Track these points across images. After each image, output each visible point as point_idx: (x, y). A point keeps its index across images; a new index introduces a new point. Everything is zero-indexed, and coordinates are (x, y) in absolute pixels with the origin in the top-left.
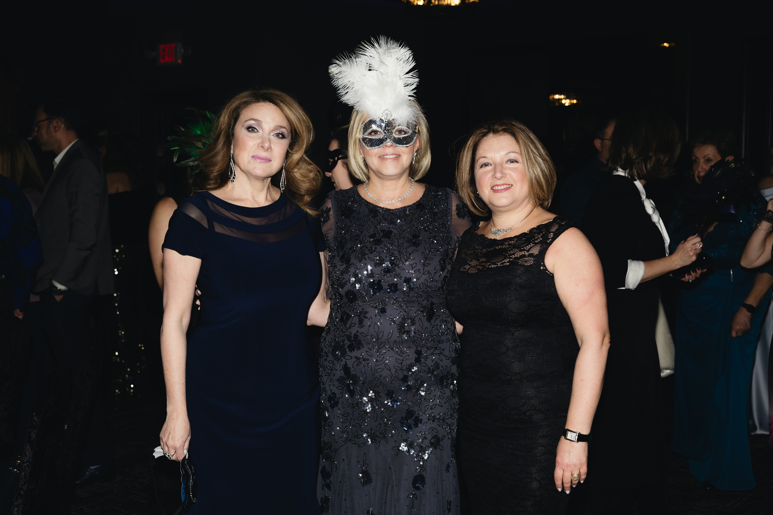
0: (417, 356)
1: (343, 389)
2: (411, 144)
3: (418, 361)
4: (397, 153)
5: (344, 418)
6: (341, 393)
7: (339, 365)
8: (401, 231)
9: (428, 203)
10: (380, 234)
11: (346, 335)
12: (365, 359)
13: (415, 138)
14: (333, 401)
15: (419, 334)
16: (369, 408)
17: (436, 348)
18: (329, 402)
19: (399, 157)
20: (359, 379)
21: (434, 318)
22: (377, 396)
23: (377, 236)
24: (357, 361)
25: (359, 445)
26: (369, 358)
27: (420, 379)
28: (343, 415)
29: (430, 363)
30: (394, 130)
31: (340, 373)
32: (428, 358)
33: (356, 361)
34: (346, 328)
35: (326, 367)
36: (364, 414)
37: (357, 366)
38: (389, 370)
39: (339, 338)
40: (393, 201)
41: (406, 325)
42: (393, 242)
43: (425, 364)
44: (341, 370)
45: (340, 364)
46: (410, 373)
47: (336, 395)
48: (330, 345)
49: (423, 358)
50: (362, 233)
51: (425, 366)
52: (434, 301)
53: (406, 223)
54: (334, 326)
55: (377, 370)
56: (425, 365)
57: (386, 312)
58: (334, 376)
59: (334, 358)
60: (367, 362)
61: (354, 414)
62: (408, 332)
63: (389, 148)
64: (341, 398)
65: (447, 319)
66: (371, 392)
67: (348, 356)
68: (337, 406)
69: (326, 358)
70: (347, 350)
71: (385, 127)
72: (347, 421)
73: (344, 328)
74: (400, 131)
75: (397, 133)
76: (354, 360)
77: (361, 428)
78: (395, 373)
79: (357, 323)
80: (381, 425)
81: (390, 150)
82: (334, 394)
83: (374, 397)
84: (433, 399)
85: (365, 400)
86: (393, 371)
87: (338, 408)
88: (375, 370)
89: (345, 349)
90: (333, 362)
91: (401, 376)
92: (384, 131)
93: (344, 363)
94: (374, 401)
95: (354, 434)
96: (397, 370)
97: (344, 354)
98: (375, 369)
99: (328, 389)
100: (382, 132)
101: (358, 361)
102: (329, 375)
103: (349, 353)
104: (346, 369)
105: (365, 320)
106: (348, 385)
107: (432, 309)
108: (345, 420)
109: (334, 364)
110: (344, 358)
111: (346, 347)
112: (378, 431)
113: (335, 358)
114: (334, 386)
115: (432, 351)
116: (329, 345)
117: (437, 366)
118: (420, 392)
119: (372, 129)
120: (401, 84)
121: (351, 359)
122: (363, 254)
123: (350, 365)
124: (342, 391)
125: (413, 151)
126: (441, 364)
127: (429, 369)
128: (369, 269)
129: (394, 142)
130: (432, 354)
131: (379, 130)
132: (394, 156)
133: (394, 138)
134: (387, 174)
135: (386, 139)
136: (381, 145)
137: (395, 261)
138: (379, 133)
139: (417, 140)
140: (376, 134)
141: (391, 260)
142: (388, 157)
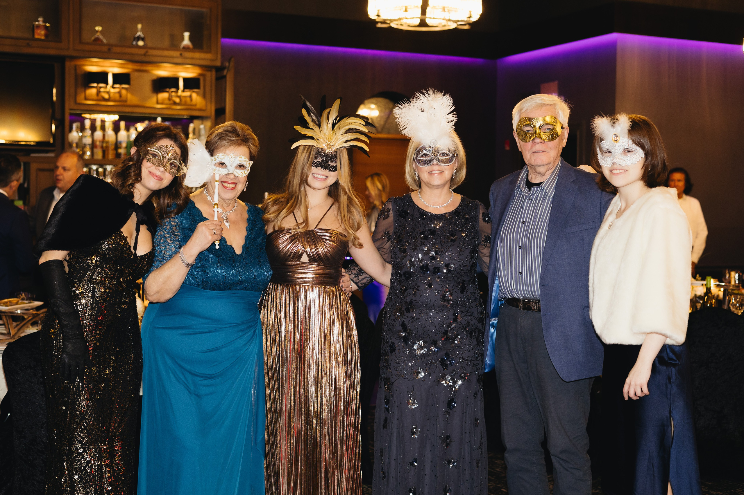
0: (454, 317)
1: (400, 339)
2: (451, 163)
3: (455, 320)
4: (441, 170)
6: (398, 342)
7: (398, 322)
8: (443, 230)
11: (404, 301)
12: (417, 318)
13: (454, 159)
14: (393, 348)
15: (456, 302)
16: (419, 353)
17: (468, 312)
18: (389, 349)
19: (443, 172)
20: (413, 332)
21: (466, 290)
23: (426, 233)
24: (412, 319)
25: (409, 380)
26: (420, 318)
29: (463, 321)
30: (439, 153)
31: (398, 328)
34: (404, 297)
35: (390, 324)
37: (411, 323)
38: (434, 326)
39: (399, 304)
40: (438, 206)
41: (446, 296)
42: (437, 238)
44: (400, 326)
46: (450, 329)
49: (459, 318)
50: (414, 231)
52: (465, 279)
53: (447, 225)
54: (395, 295)
55: (426, 326)
56: (460, 323)
57: (432, 287)
58: (394, 330)
59: (395, 318)
60: (419, 320)
62: (448, 301)
63: (435, 167)
64: (398, 346)
65: (474, 291)
66: (421, 341)
67: (405, 316)
68: (395, 352)
69: (390, 318)
71: (433, 152)
74: (444, 154)
76: (409, 319)
78: (439, 329)
79: (412, 293)
81: (436, 168)
82: (393, 343)
83: (423, 345)
84: (464, 347)
85: (416, 347)
86: (437, 327)
89: (404, 310)
90: (395, 320)
91: (443, 331)
92: (432, 154)
93: (402, 321)
96: (441, 326)
97: (402, 314)
98: (424, 325)
99: (389, 340)
100: (430, 155)
102: (391, 330)
103: (406, 314)
104: (404, 325)
105: (418, 291)
107: (464, 285)
110: (403, 318)
114: (394, 337)
115: (465, 314)
116: (392, 308)
117: (468, 324)
118: (455, 341)
119: (423, 153)
121: (407, 318)
122: (416, 246)
123: (406, 323)
125: (453, 169)
126: (471, 322)
127: (463, 326)
128: (420, 257)
129: (439, 162)
130: (465, 316)
131: (428, 153)
132: (439, 172)
133: (439, 159)
134: (434, 185)
135: (433, 159)
136: (430, 164)
137: (439, 252)
138: (428, 156)
139: (456, 161)
140: (426, 156)
141: (435, 251)
142: (435, 172)
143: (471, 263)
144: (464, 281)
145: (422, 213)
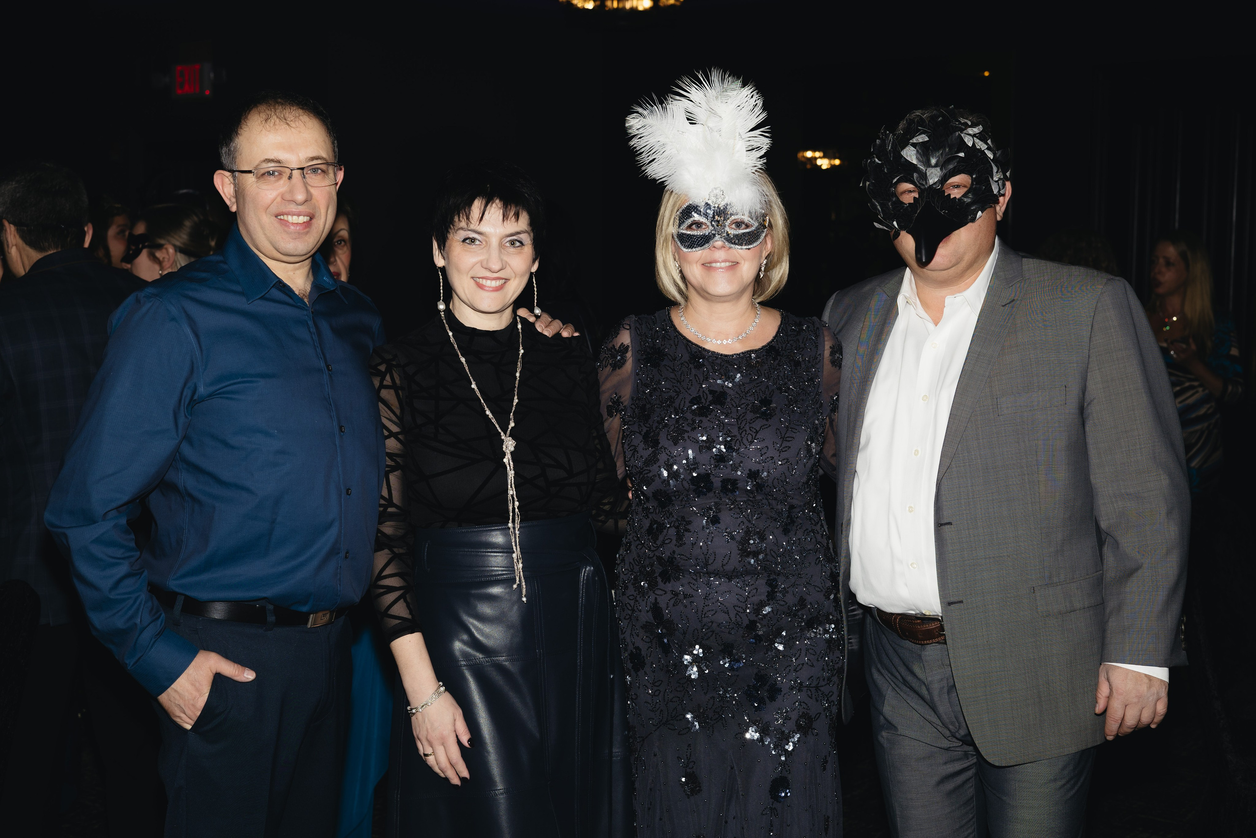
0: (770, 589)
1: (651, 642)
2: (755, 245)
3: (771, 597)
4: (733, 260)
5: (655, 688)
6: (649, 648)
7: (644, 603)
8: (742, 392)
9: (786, 346)
10: (707, 397)
11: (656, 556)
12: (687, 595)
13: (764, 236)
14: (638, 660)
15: (772, 555)
16: (694, 672)
17: (799, 575)
18: (631, 662)
19: (737, 265)
20: (677, 626)
21: (794, 528)
22: (706, 654)
23: (703, 400)
24: (674, 597)
25: (680, 732)
26: (694, 593)
27: (775, 624)
28: (653, 684)
29: (791, 599)
30: (728, 221)
31: (646, 616)
32: (787, 592)
33: (672, 598)
34: (656, 546)
35: (626, 605)
36: (686, 682)
37: (674, 605)
38: (725, 613)
39: (645, 560)
40: (730, 340)
41: (752, 542)
42: (729, 412)
43: (783, 601)
44: (648, 612)
45: (647, 602)
46: (759, 617)
47: (640, 650)
48: (632, 570)
49: (780, 592)
50: (678, 395)
51: (784, 605)
52: (795, 502)
53: (751, 379)
54: (636, 539)
55: (706, 613)
56: (783, 603)
57: (719, 523)
58: (637, 620)
59: (637, 592)
60: (691, 599)
61: (670, 682)
62: (755, 554)
63: (719, 251)
64: (649, 655)
65: (814, 527)
66: (697, 647)
67: (660, 589)
68: (643, 669)
69: (625, 591)
70: (659, 580)
71: (714, 217)
72: (660, 693)
73: (653, 545)
74: (739, 224)
75: (733, 226)
76: (669, 595)
77: (681, 705)
78: (736, 617)
79: (674, 539)
80: (714, 699)
81: (720, 254)
82: (637, 648)
83: (701, 655)
84: (797, 655)
85: (687, 660)
86: (732, 614)
87: (645, 672)
88: (704, 613)
89: (656, 578)
90: (636, 598)
91: (746, 622)
92: (711, 222)
93: (653, 601)
94: (702, 661)
95: (672, 713)
96: (739, 612)
97: (653, 585)
98: (702, 611)
99: (628, 640)
100: (709, 224)
101: (676, 597)
102: (630, 618)
103: (661, 585)
104: (656, 610)
105: (687, 534)
106: (660, 637)
107: (791, 515)
108: (656, 691)
109: (637, 601)
110: (654, 593)
111: (656, 575)
112: (710, 709)
113: (639, 592)
114: (638, 636)
115: (793, 580)
116: (630, 570)
117: (802, 603)
118: (776, 645)
119: (692, 219)
120: (741, 146)
121: (665, 594)
122: (681, 432)
123: (662, 605)
124: (650, 645)
125: (761, 256)
126: (809, 599)
127: (790, 609)
128: (691, 457)
129: (728, 241)
130: (793, 585)
131: (702, 219)
132: (728, 264)
133: (728, 234)
134: (716, 293)
135: (714, 235)
136: (707, 245)
137: (733, 443)
138: (704, 227)
139: (767, 239)
140: (699, 227)
141: (726, 441)
142: (718, 265)
143: (809, 465)
144: (792, 507)
145: (696, 352)
